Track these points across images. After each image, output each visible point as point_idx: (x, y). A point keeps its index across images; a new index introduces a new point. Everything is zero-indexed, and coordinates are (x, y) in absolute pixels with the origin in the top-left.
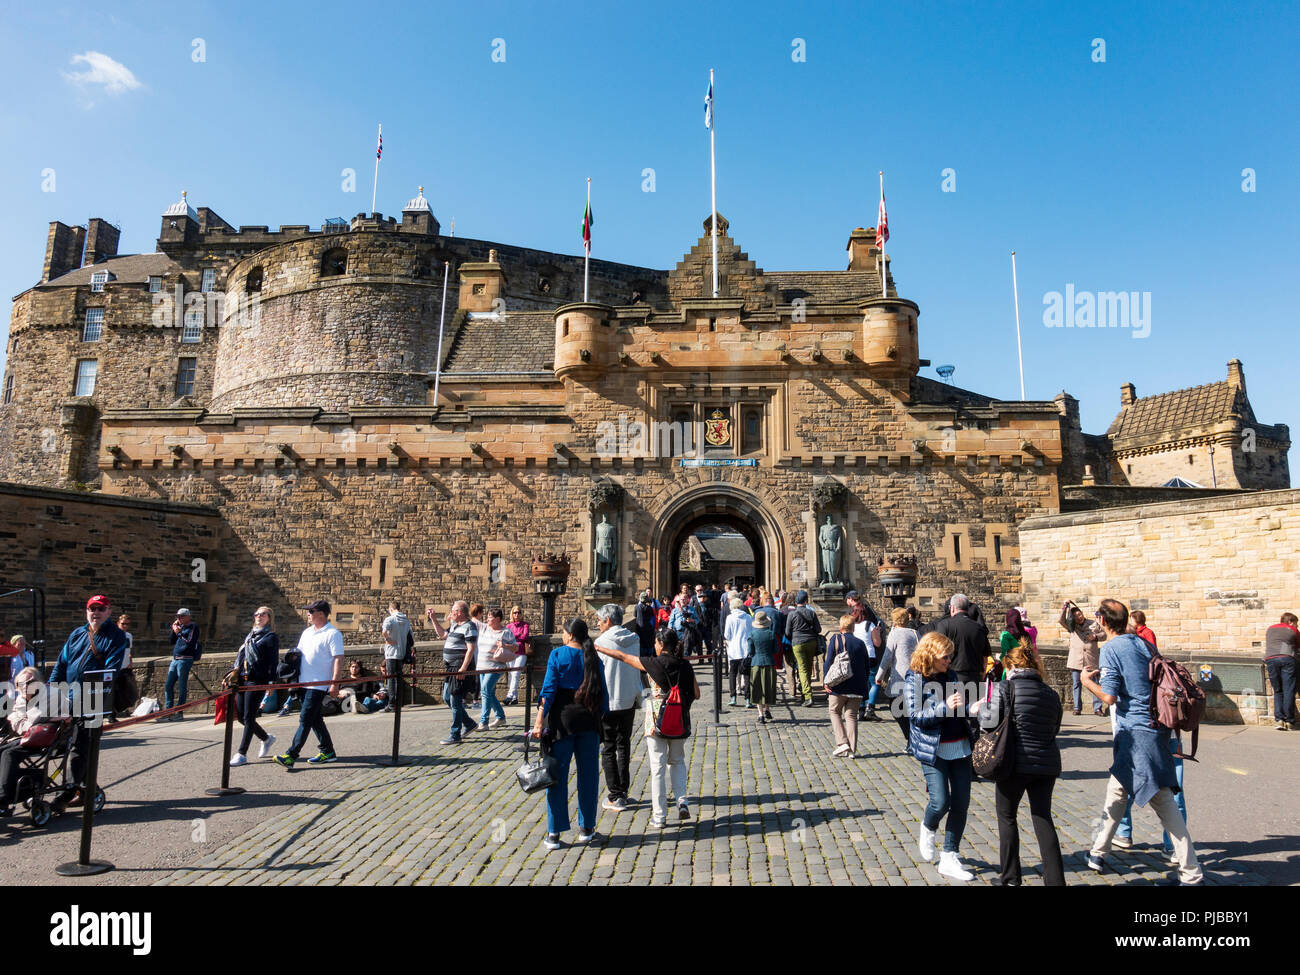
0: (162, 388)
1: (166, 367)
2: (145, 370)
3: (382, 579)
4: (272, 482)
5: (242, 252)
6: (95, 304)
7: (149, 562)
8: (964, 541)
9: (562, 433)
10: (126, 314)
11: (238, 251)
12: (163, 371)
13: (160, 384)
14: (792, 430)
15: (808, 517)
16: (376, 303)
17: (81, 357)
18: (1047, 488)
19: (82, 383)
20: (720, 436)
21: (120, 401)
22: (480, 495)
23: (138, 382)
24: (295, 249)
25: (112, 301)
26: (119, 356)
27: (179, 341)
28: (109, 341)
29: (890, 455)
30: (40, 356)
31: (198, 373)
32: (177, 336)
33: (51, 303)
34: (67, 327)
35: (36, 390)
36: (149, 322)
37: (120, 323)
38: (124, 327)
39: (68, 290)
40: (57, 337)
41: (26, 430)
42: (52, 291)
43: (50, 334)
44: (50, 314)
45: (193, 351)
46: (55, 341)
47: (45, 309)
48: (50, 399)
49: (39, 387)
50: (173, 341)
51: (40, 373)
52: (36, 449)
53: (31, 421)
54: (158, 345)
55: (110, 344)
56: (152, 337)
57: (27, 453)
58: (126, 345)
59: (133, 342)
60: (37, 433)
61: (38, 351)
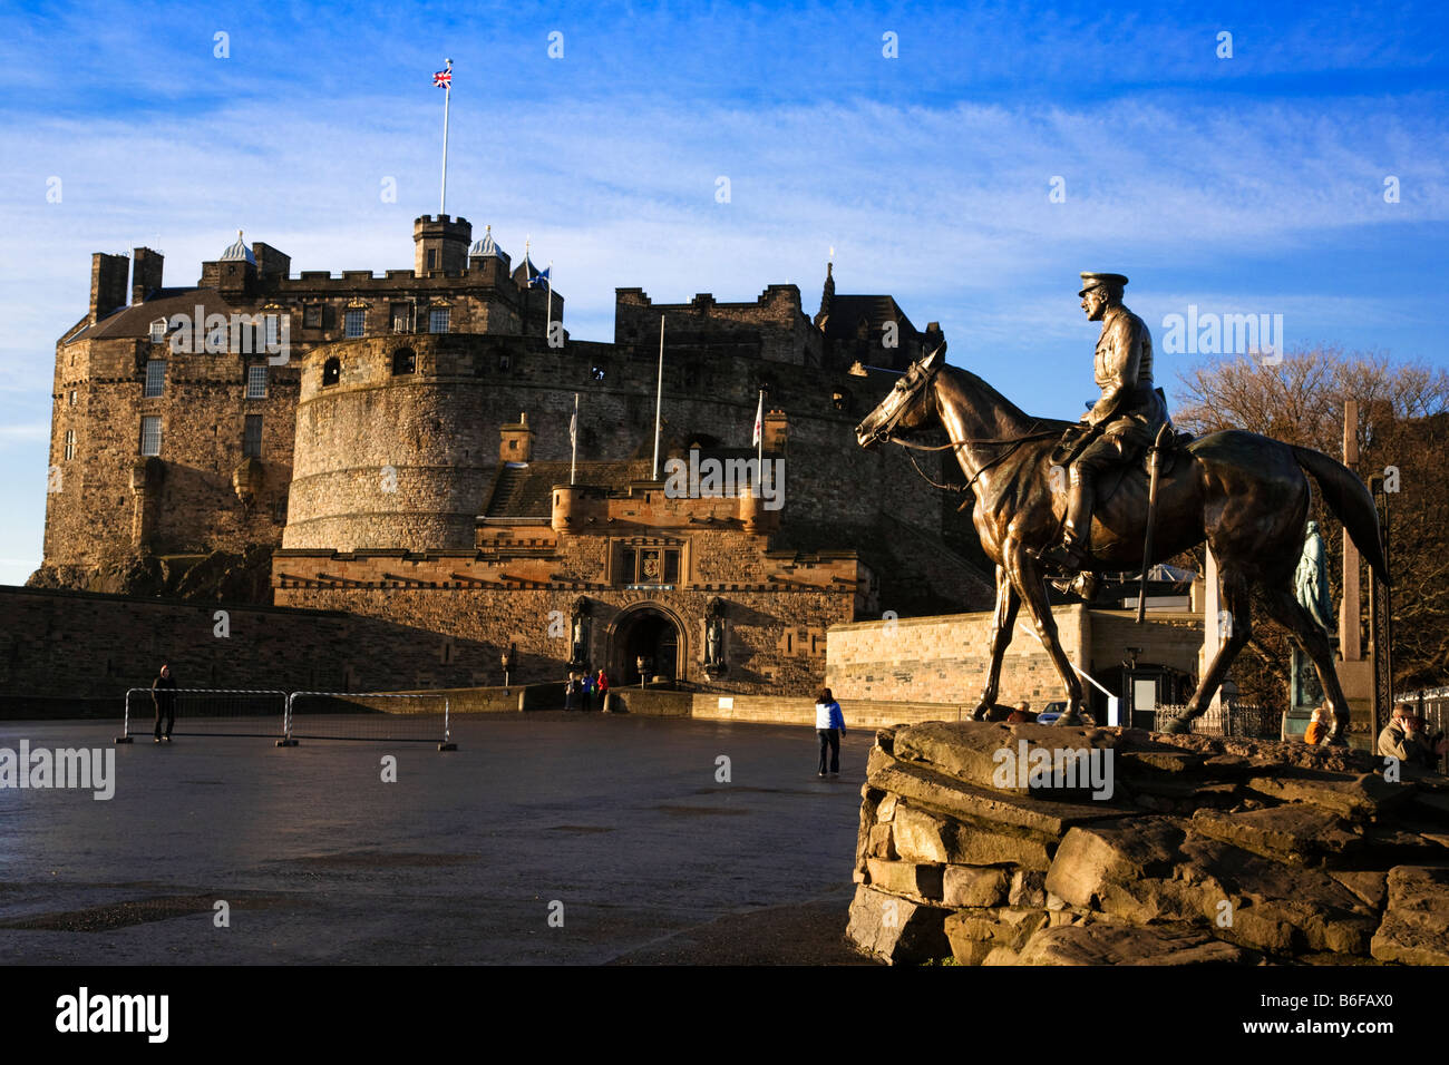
0: (229, 448)
1: (233, 425)
2: (211, 428)
3: (447, 659)
4: (379, 595)
5: (304, 300)
6: (157, 356)
7: (310, 647)
8: (795, 638)
9: (556, 568)
10: (189, 368)
11: (300, 299)
12: (230, 429)
13: (228, 443)
14: (695, 567)
15: (702, 621)
16: (443, 402)
17: (146, 414)
18: (847, 606)
19: (148, 442)
20: (652, 570)
21: (188, 462)
22: (505, 606)
23: (206, 441)
24: (369, 346)
25: (174, 354)
26: (184, 413)
27: (245, 397)
28: (173, 397)
29: (752, 584)
30: (103, 411)
31: (266, 431)
32: (242, 392)
33: (110, 356)
34: (129, 380)
35: (102, 448)
36: (213, 376)
37: (183, 378)
38: (188, 382)
39: (127, 340)
40: (118, 392)
41: (93, 490)
42: (110, 342)
43: (111, 388)
44: (110, 367)
45: (259, 407)
46: (116, 396)
47: (105, 361)
48: (116, 458)
49: (104, 445)
50: (238, 397)
51: (104, 430)
52: (105, 510)
53: (98, 481)
54: (223, 401)
55: (174, 400)
56: (217, 393)
57: (97, 514)
58: (191, 401)
59: (197, 398)
60: (106, 494)
61: (99, 406)
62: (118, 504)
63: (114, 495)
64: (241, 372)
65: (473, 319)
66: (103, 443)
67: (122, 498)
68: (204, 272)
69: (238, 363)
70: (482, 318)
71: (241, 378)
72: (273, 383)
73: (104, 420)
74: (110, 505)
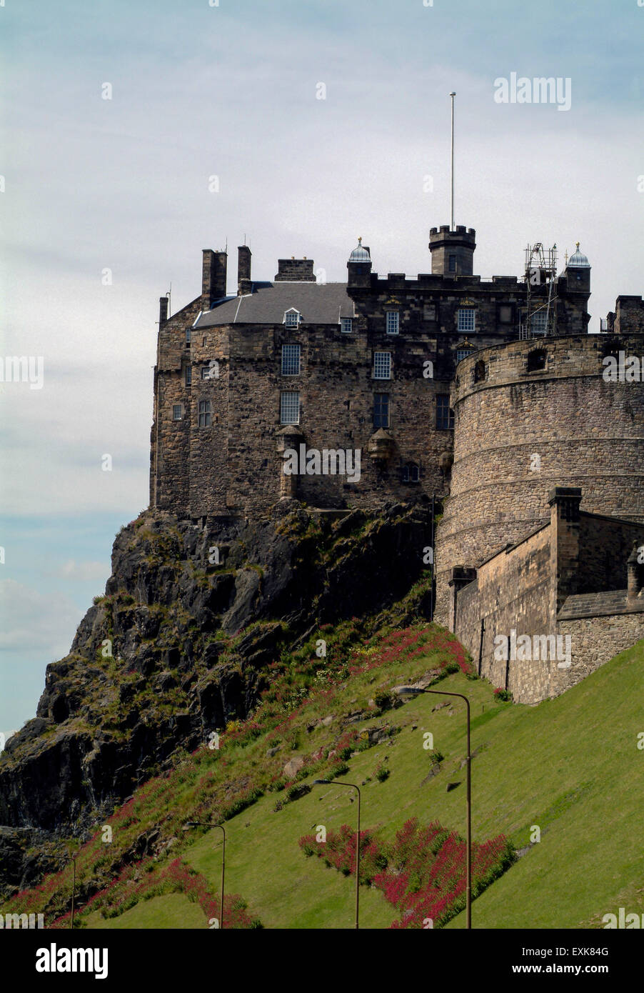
0: (362, 420)
1: (363, 401)
2: (344, 403)
5: (421, 298)
6: (291, 341)
10: (323, 352)
11: (418, 297)
12: (361, 405)
13: (359, 416)
17: (283, 389)
19: (286, 413)
21: (326, 431)
23: (340, 414)
25: (309, 339)
26: (319, 390)
27: (373, 377)
28: (309, 376)
30: (243, 386)
31: (392, 407)
32: (369, 373)
33: (249, 339)
34: (267, 360)
35: (243, 417)
36: (345, 359)
37: (319, 360)
38: (322, 364)
39: (265, 326)
40: (258, 370)
41: (238, 454)
42: (247, 328)
43: (249, 367)
44: (249, 348)
45: (385, 386)
46: (255, 374)
47: (245, 344)
48: (259, 426)
49: (246, 415)
50: (367, 377)
51: (246, 402)
52: (251, 470)
53: (242, 445)
54: (353, 380)
55: (310, 379)
56: (348, 374)
57: (243, 474)
58: (325, 380)
59: (330, 377)
60: (250, 456)
61: (240, 382)
62: (262, 466)
63: (257, 457)
64: (370, 357)
65: (570, 319)
66: (245, 413)
67: (267, 460)
68: (280, 269)
69: (366, 350)
70: (577, 319)
71: (369, 362)
72: (398, 366)
73: (245, 393)
74: (255, 466)
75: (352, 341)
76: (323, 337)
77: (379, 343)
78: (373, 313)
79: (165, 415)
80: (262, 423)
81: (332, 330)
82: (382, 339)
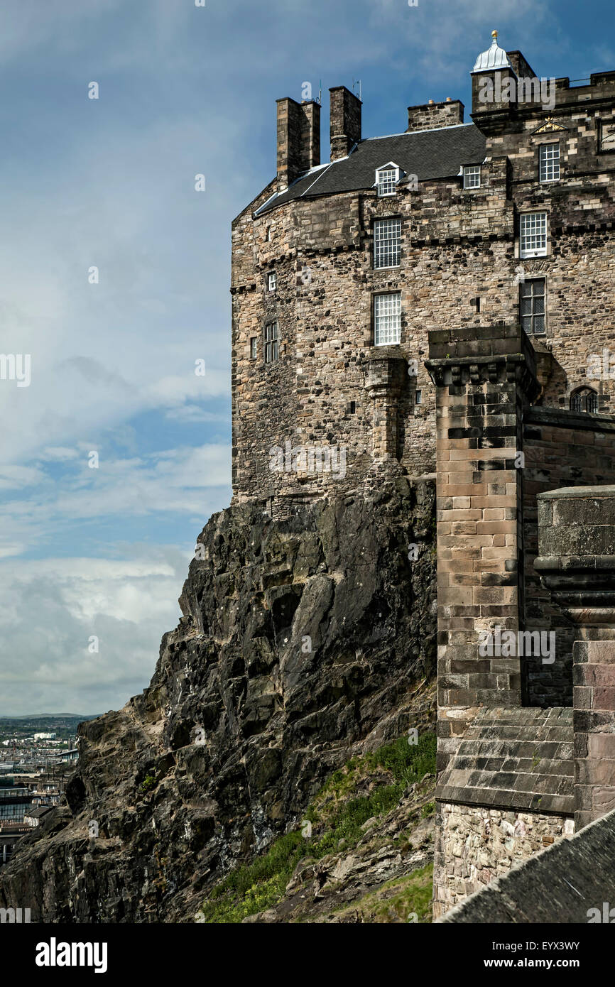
1: (501, 295)
2: (472, 302)
6: (387, 214)
10: (435, 224)
12: (498, 301)
17: (377, 291)
19: (382, 326)
25: (414, 207)
26: (431, 285)
27: (516, 256)
28: (414, 265)
30: (317, 293)
31: (551, 301)
32: (512, 249)
33: (323, 218)
34: (351, 248)
35: (318, 341)
36: (470, 231)
37: (428, 238)
38: (434, 243)
39: (346, 196)
40: (338, 265)
41: (312, 397)
42: (321, 202)
43: (325, 262)
44: (324, 233)
45: (538, 268)
46: (335, 271)
47: (317, 227)
48: (340, 352)
49: (322, 337)
50: (508, 257)
51: (321, 317)
52: (330, 421)
53: (318, 383)
54: (485, 265)
55: (415, 269)
56: (476, 254)
57: (319, 427)
58: (439, 269)
59: (449, 263)
60: (328, 401)
61: (314, 286)
62: (347, 412)
63: (340, 400)
64: (511, 223)
66: (321, 334)
67: (353, 404)
69: (504, 212)
71: (511, 231)
72: (557, 233)
73: (320, 303)
74: (337, 413)
75: (483, 200)
76: (434, 200)
77: (527, 199)
78: (516, 152)
79: (240, 353)
80: (346, 346)
81: (448, 187)
82: (532, 192)
